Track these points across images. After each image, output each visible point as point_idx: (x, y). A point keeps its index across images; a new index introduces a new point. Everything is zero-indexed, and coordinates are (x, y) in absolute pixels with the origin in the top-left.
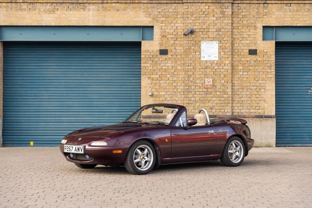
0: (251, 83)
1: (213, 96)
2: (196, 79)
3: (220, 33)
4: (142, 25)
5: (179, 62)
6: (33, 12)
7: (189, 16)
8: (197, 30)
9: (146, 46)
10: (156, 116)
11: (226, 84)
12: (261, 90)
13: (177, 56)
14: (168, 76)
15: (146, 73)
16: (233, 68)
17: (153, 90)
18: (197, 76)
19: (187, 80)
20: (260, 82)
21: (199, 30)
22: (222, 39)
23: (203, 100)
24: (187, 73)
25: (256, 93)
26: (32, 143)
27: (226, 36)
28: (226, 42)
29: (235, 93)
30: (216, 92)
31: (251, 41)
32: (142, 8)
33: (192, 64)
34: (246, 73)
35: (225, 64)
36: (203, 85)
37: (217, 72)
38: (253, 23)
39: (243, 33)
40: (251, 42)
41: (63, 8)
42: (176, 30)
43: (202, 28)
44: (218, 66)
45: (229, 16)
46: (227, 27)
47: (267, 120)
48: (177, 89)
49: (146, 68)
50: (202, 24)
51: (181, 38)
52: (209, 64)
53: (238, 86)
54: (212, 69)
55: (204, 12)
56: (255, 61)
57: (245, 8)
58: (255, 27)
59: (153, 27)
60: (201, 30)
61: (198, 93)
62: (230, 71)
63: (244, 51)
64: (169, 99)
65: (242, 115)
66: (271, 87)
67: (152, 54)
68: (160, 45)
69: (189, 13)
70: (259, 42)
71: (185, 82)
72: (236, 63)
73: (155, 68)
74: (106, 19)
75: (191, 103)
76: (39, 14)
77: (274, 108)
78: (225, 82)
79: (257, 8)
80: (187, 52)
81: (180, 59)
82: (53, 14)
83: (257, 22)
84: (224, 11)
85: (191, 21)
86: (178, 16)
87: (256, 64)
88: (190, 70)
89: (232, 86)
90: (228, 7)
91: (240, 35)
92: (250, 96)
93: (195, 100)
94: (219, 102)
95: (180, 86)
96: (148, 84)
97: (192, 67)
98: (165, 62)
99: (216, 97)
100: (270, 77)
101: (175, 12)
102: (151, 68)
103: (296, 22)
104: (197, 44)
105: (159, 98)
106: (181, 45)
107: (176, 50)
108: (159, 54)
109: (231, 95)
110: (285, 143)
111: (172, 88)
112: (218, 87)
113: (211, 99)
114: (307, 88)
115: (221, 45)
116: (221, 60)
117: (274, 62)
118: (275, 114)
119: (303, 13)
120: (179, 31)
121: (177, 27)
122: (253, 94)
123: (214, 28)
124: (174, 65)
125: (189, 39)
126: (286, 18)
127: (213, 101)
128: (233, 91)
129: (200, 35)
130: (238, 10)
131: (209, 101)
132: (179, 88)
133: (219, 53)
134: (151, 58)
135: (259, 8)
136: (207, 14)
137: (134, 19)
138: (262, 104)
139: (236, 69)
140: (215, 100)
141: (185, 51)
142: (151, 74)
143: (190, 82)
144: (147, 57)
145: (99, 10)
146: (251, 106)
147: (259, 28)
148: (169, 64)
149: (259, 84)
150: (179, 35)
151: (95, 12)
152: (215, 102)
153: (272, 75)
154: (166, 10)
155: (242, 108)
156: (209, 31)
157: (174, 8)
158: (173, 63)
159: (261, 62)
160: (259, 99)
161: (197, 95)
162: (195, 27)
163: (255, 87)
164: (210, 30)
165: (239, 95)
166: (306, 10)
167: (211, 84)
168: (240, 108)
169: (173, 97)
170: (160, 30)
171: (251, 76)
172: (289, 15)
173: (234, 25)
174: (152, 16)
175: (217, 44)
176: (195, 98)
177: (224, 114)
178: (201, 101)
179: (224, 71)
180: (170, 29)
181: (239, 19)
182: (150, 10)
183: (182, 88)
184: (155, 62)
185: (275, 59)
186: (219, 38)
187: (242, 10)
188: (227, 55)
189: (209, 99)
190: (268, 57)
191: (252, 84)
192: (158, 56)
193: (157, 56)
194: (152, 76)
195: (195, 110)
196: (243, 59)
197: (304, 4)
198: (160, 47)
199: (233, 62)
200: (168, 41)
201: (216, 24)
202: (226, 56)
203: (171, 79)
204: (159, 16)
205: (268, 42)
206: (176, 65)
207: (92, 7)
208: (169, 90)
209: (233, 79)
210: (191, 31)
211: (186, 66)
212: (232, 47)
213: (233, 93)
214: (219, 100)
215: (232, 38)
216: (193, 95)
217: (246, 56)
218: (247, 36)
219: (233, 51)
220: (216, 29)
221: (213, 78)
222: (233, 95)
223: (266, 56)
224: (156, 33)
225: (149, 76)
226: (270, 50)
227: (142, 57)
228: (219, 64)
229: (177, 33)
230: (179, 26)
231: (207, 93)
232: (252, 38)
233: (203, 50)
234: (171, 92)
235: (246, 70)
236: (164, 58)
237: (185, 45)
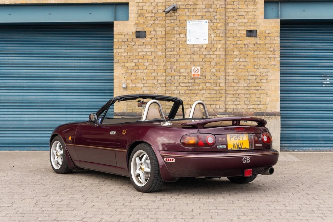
0: (249, 72)
1: (201, 88)
2: (180, 67)
4: (114, 2)
5: (159, 47)
8: (181, 7)
9: (119, 27)
10: (131, 113)
11: (218, 73)
12: (262, 81)
13: (157, 39)
14: (147, 64)
15: (119, 60)
16: (227, 53)
17: (128, 81)
18: (182, 64)
19: (169, 69)
20: (261, 70)
21: (184, 7)
22: (212, 18)
23: (189, 94)
24: (168, 60)
25: (255, 84)
27: (218, 13)
28: (218, 21)
29: (230, 85)
30: (205, 83)
31: (250, 19)
33: (175, 49)
35: (216, 49)
36: (189, 74)
37: (207, 58)
39: (240, 10)
40: (250, 21)
42: (156, 7)
43: (188, 4)
44: (208, 51)
46: (220, 3)
47: (269, 119)
48: (157, 80)
49: (119, 55)
51: (162, 17)
52: (196, 49)
53: (233, 76)
54: (200, 55)
56: (255, 45)
58: (255, 3)
59: (127, 4)
60: (187, 7)
61: (183, 85)
62: (223, 57)
63: (240, 32)
64: (147, 92)
65: (238, 111)
66: (275, 77)
67: (127, 37)
68: (136, 26)
70: (259, 21)
71: (167, 70)
72: (231, 47)
73: (130, 55)
77: (279, 103)
78: (216, 71)
80: (167, 35)
81: (161, 43)
87: (256, 48)
88: (172, 56)
89: (225, 76)
91: (236, 12)
92: (248, 88)
93: (179, 93)
94: (208, 96)
95: (160, 76)
96: (122, 74)
97: (175, 53)
98: (143, 47)
99: (206, 90)
100: (273, 65)
102: (126, 54)
104: (182, 24)
105: (135, 90)
106: (162, 26)
107: (156, 32)
108: (135, 37)
109: (224, 87)
110: (293, 147)
111: (151, 78)
112: (208, 77)
113: (199, 92)
114: (322, 79)
115: (212, 24)
116: (211, 43)
117: (279, 45)
118: (280, 111)
120: (160, 8)
121: (157, 3)
122: (252, 86)
123: (202, 4)
124: (153, 51)
125: (171, 18)
127: (202, 94)
128: (227, 82)
129: (185, 13)
131: (196, 94)
132: (160, 78)
133: (210, 34)
134: (125, 42)
138: (263, 98)
139: (230, 55)
140: (204, 94)
142: (126, 61)
143: (173, 71)
146: (250, 101)
147: (259, 3)
148: (148, 49)
149: (260, 73)
150: (160, 13)
153: (277, 62)
155: (237, 103)
156: (196, 8)
158: (152, 47)
159: (261, 46)
160: (259, 92)
161: (182, 87)
162: (179, 3)
163: (255, 77)
164: (198, 6)
165: (234, 87)
167: (199, 73)
168: (235, 103)
169: (152, 90)
170: (136, 7)
171: (249, 64)
175: (206, 23)
176: (179, 90)
177: (215, 110)
178: (187, 95)
179: (216, 57)
180: (149, 6)
183: (164, 78)
184: (130, 47)
185: (279, 42)
186: (208, 16)
188: (219, 37)
189: (196, 92)
190: (271, 39)
191: (251, 74)
192: (134, 40)
193: (132, 39)
194: (127, 64)
196: (239, 42)
198: (136, 29)
199: (227, 46)
200: (146, 20)
202: (218, 39)
203: (150, 67)
205: (271, 20)
206: (156, 50)
208: (148, 81)
209: (227, 67)
210: (174, 8)
211: (168, 51)
212: (226, 27)
213: (227, 85)
214: (209, 93)
215: (225, 16)
216: (177, 87)
217: (243, 39)
218: (245, 13)
219: (227, 32)
220: (205, 5)
221: (202, 66)
222: (227, 87)
223: (268, 37)
224: (131, 11)
225: (123, 64)
226: (273, 31)
227: (114, 40)
228: (209, 49)
229: (157, 10)
230: (159, 2)
231: (195, 84)
232: (251, 16)
233: (189, 32)
234: (149, 83)
235: (243, 56)
236: (141, 42)
237: (167, 25)
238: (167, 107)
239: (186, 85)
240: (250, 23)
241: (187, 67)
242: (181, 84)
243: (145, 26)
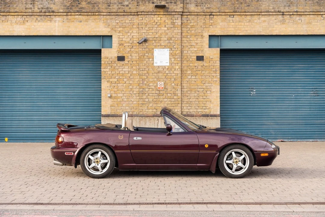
0: (198, 86)
1: (164, 97)
2: (149, 82)
3: (171, 41)
4: (102, 35)
5: (134, 68)
6: (6, 23)
7: (143, 26)
8: (150, 39)
9: (105, 53)
10: (114, 115)
11: (176, 86)
12: (207, 92)
13: (132, 62)
15: (105, 77)
16: (182, 72)
17: (112, 92)
18: (151, 80)
19: (141, 83)
20: (207, 84)
21: (152, 39)
22: (172, 47)
23: (155, 101)
24: (141, 77)
25: (203, 94)
26: (6, 139)
27: (176, 44)
28: (176, 49)
29: (184, 95)
30: (167, 94)
31: (199, 48)
32: (102, 19)
33: (146, 69)
34: (194, 77)
35: (175, 69)
36: (156, 87)
37: (169, 76)
38: (200, 33)
39: (191, 42)
41: (32, 20)
42: (132, 39)
43: (155, 37)
44: (169, 71)
45: (179, 26)
46: (177, 36)
47: (212, 119)
48: (133, 91)
49: (105, 73)
50: (155, 33)
51: (136, 46)
52: (161, 69)
53: (187, 88)
54: (163, 73)
55: (156, 23)
56: (202, 67)
57: (193, 20)
58: (202, 36)
59: (111, 36)
60: (154, 39)
61: (152, 95)
62: (180, 75)
64: (126, 100)
65: (190, 114)
66: (216, 89)
67: (111, 60)
68: (117, 52)
69: (143, 24)
70: (205, 49)
72: (185, 68)
73: (114, 73)
74: (70, 29)
75: (145, 104)
76: (11, 25)
77: (219, 108)
79: (204, 19)
80: (141, 58)
81: (136, 65)
82: (23, 25)
83: (204, 32)
84: (175, 22)
85: (145, 31)
86: (134, 27)
87: (203, 69)
89: (181, 88)
90: (178, 18)
91: (189, 43)
92: (197, 97)
93: (149, 100)
94: (169, 102)
95: (135, 88)
96: (108, 87)
97: (146, 72)
98: (122, 67)
99: (168, 98)
100: (215, 81)
101: (131, 23)
102: (110, 73)
103: (238, 31)
104: (151, 52)
105: (117, 99)
106: (136, 52)
107: (132, 56)
108: (117, 60)
111: (128, 90)
112: (169, 90)
113: (163, 100)
114: (250, 90)
115: (172, 52)
116: (171, 65)
117: (219, 67)
118: (220, 113)
119: (244, 23)
120: (135, 40)
122: (201, 96)
123: (165, 37)
124: (130, 70)
125: (143, 47)
126: (230, 28)
128: (183, 93)
129: (153, 43)
130: (187, 20)
131: (161, 101)
132: (135, 90)
133: (170, 59)
134: (110, 63)
135: (205, 19)
136: (159, 25)
137: (95, 30)
138: (208, 105)
139: (185, 73)
140: (166, 101)
141: (140, 58)
142: (110, 78)
143: (144, 85)
144: (106, 62)
145: (64, 22)
146: (199, 107)
147: (205, 37)
148: (126, 69)
149: (206, 86)
150: (135, 43)
151: (60, 23)
152: (166, 103)
153: (217, 79)
154: (123, 21)
155: (190, 108)
156: (161, 40)
157: (130, 19)
158: (129, 68)
159: (207, 67)
160: (205, 100)
161: (150, 97)
162: (148, 37)
163: (202, 90)
164: (162, 39)
165: (188, 96)
166: (247, 21)
167: (163, 86)
168: (189, 108)
169: (129, 99)
170: (118, 39)
171: (198, 80)
172: (232, 25)
173: (183, 34)
174: (110, 26)
175: (168, 51)
179: (175, 75)
180: (127, 38)
181: (188, 29)
182: (109, 21)
183: (137, 90)
184: (113, 68)
185: (219, 64)
186: (169, 46)
187: (190, 21)
190: (214, 62)
191: (199, 87)
192: (116, 62)
194: (111, 80)
195: (148, 110)
196: (191, 65)
197: (245, 16)
198: (118, 54)
199: (182, 67)
200: (125, 48)
201: (167, 33)
202: (176, 62)
203: (128, 82)
204: (116, 27)
205: (213, 49)
206: (132, 70)
207: (58, 19)
208: (126, 92)
209: (182, 82)
210: (145, 40)
211: (141, 71)
212: (182, 54)
213: (182, 95)
214: (170, 101)
215: (181, 46)
216: (147, 96)
217: (194, 62)
218: (195, 44)
219: (183, 57)
220: (167, 38)
221: (165, 82)
222: (182, 97)
223: (212, 61)
224: (114, 42)
225: (108, 80)
226: (215, 57)
227: (102, 63)
228: (170, 69)
229: (133, 41)
230: (134, 35)
231: (160, 94)
232: (199, 46)
233: (156, 57)
234: (127, 93)
235: (194, 74)
236: (121, 64)
237: (139, 52)
238: (140, 110)
239: (154, 95)
240: (199, 51)
241: (154, 82)
242: (150, 95)
243: (124, 53)
